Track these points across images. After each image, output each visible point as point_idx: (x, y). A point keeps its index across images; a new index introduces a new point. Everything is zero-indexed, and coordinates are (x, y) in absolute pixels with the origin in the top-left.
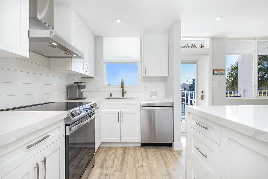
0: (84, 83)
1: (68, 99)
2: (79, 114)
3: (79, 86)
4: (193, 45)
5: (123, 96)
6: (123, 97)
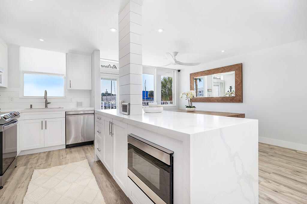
4: (114, 66)
6: (47, 108)
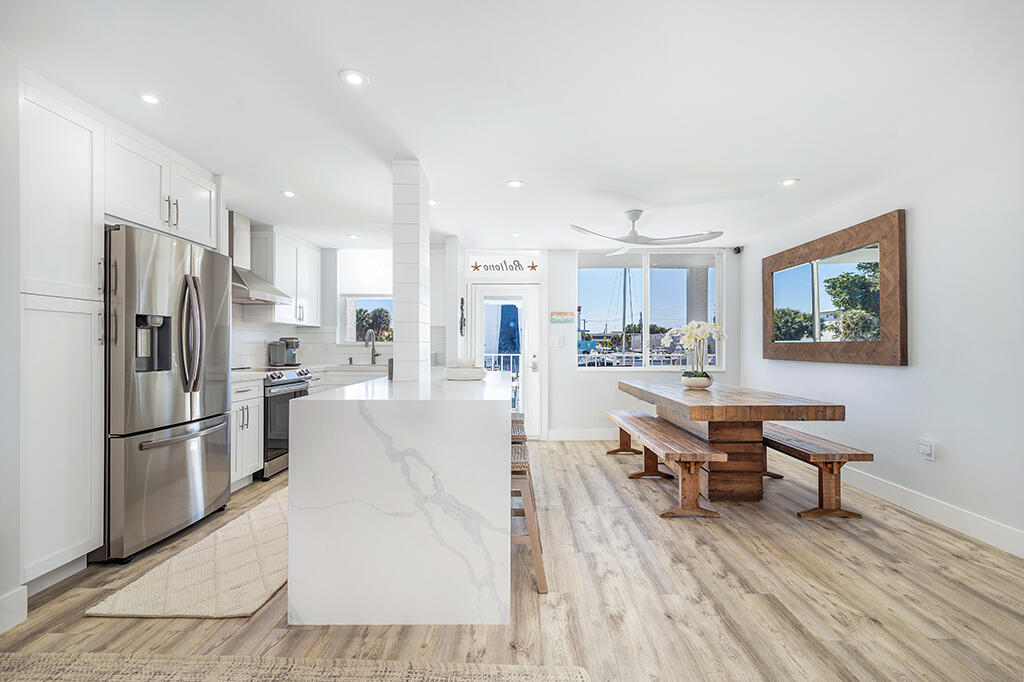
0: (297, 339)
1: (269, 364)
3: (289, 344)
4: (516, 263)
5: (373, 362)
6: (373, 365)
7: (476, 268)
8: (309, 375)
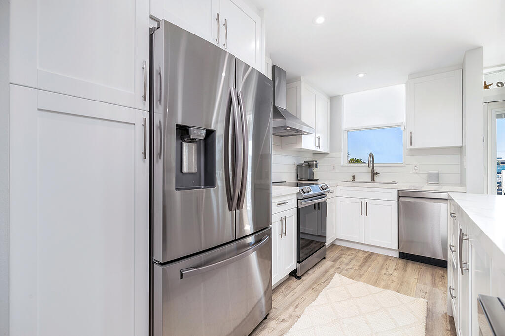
0: (316, 161)
1: (298, 180)
2: (308, 192)
3: (310, 165)
5: (373, 179)
6: (373, 182)
7: (486, 87)
8: (327, 190)
